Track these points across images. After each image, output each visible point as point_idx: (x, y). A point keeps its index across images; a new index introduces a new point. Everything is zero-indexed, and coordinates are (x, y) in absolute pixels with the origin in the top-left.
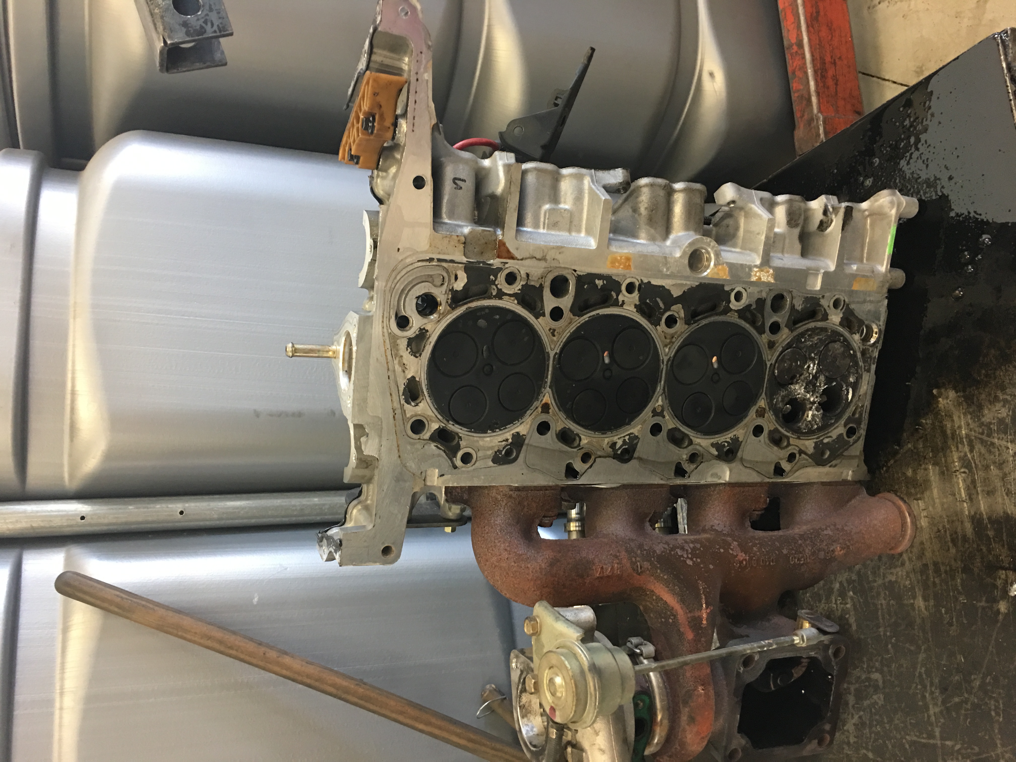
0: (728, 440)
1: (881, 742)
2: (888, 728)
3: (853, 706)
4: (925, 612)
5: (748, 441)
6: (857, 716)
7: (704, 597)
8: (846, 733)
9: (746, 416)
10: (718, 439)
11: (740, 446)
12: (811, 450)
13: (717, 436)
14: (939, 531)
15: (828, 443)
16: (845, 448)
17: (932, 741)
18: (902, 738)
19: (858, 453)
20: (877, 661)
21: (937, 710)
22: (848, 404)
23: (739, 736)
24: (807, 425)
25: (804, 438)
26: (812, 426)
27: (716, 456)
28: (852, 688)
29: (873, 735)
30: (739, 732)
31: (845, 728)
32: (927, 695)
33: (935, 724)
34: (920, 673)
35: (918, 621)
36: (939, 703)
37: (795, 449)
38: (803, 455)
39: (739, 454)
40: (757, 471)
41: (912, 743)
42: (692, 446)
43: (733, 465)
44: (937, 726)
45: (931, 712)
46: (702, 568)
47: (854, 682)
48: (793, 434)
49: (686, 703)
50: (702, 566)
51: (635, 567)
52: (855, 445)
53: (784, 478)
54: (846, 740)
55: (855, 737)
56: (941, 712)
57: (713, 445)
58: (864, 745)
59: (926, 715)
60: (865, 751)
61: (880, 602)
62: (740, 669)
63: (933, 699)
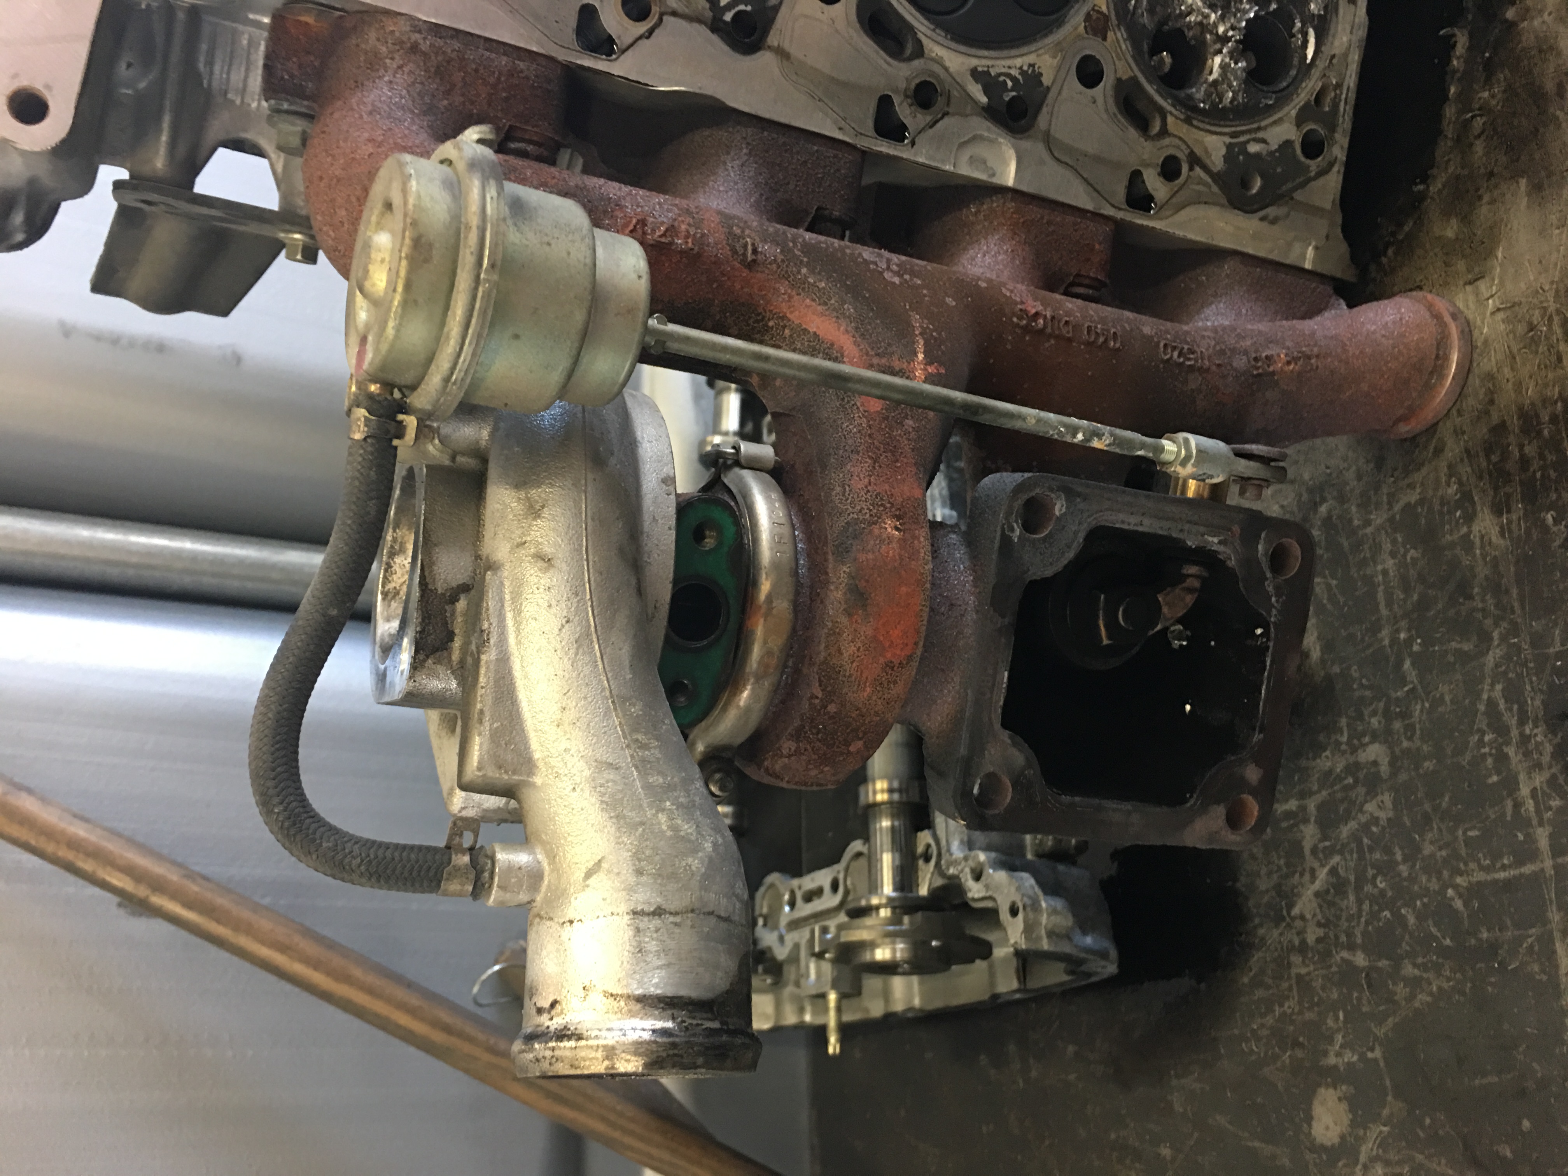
0: (1014, 72)
1: (1389, 915)
2: (1405, 874)
3: (1314, 851)
4: (1501, 542)
5: (1065, 93)
6: (1326, 870)
7: (922, 342)
8: (1298, 923)
9: (1060, 23)
10: (989, 63)
11: (1045, 96)
12: (1217, 161)
13: (986, 53)
14: (1532, 328)
15: (1258, 155)
16: (1298, 181)
17: (1528, 869)
18: (1445, 887)
19: (1328, 206)
20: (1374, 713)
21: (1539, 779)
22: (1306, 69)
23: (1005, 735)
24: (1208, 95)
25: (1201, 125)
26: (1221, 97)
27: (983, 108)
28: (1312, 805)
29: (1366, 906)
30: (1005, 725)
31: (1296, 911)
32: (1511, 751)
33: (1535, 822)
34: (1491, 704)
35: (1483, 571)
36: (1546, 759)
37: (1178, 147)
38: (1198, 170)
39: (1042, 120)
40: (1085, 180)
41: (1473, 892)
42: (922, 61)
43: (1026, 144)
44: (1541, 824)
45: (1525, 791)
46: (925, 296)
47: (1315, 787)
48: (1174, 106)
49: (842, 552)
50: (925, 292)
51: (738, 247)
52: (1321, 181)
53: (1151, 218)
54: (1297, 943)
55: (1319, 925)
56: (1552, 781)
57: (975, 73)
58: (1343, 938)
59: (1509, 804)
60: (1345, 954)
61: (1380, 568)
62: (1012, 530)
63: (1527, 754)
